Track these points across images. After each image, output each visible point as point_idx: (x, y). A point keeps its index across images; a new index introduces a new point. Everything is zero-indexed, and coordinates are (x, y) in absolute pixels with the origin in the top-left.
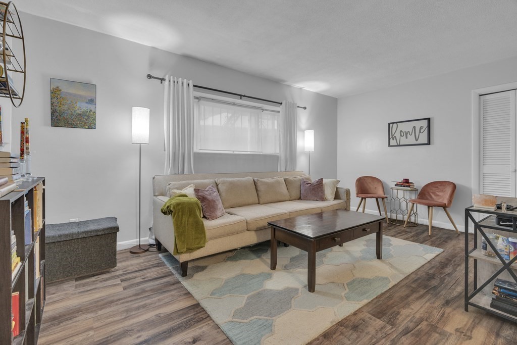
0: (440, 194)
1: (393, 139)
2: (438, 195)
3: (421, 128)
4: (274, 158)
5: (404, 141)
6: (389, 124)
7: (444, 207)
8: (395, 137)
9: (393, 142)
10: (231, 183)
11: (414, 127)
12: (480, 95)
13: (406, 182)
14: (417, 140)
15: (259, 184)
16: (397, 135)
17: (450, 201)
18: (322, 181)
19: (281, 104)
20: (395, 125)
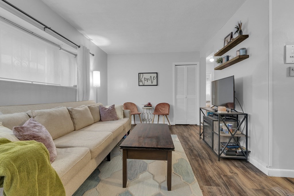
0: (163, 109)
1: (141, 82)
2: (162, 110)
3: (154, 78)
4: (73, 90)
5: (146, 83)
6: (139, 73)
7: (166, 115)
8: (142, 81)
9: (141, 84)
10: (50, 114)
11: (151, 76)
12: (176, 65)
13: (149, 105)
14: (152, 83)
15: (74, 113)
16: (143, 80)
17: (169, 112)
18: (114, 106)
19: (79, 47)
20: (142, 74)
